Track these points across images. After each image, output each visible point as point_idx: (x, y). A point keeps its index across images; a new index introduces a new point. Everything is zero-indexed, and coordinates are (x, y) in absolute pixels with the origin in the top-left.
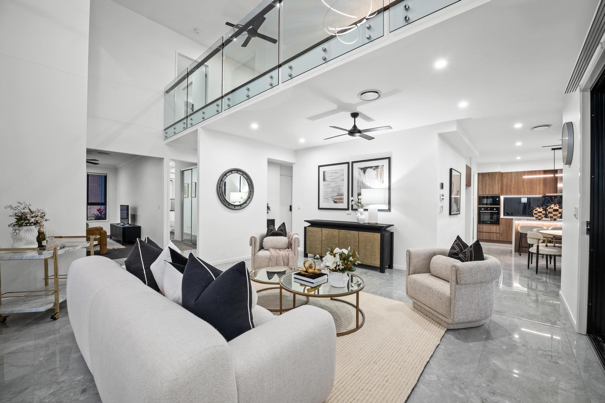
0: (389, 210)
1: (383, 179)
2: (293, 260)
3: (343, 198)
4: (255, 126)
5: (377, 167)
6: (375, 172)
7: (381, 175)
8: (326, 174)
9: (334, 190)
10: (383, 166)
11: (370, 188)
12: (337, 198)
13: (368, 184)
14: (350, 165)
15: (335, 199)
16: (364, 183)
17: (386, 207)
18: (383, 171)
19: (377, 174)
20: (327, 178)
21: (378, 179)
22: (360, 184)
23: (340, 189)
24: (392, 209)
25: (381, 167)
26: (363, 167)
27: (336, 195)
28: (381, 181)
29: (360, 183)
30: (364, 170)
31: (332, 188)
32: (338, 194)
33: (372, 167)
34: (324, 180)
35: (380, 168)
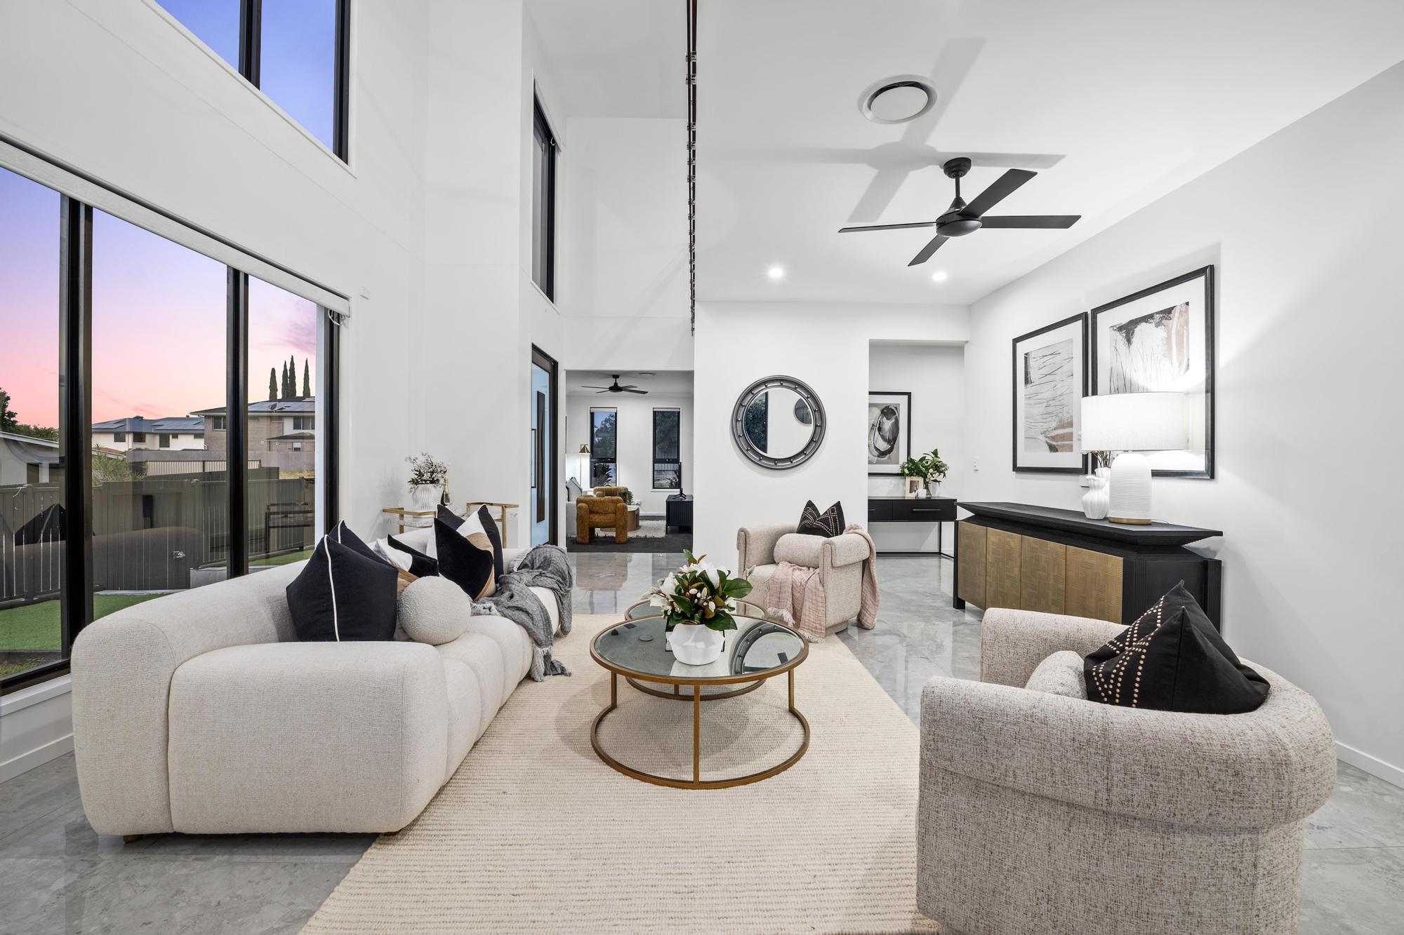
0: (1211, 473)
1: (1188, 355)
2: (814, 598)
3: (1072, 433)
4: (776, 273)
5: (1168, 312)
6: (1160, 333)
7: (1182, 341)
8: (1031, 363)
9: (1050, 410)
10: (1187, 304)
11: (1146, 391)
12: (1057, 435)
13: (1138, 378)
14: (1088, 321)
15: (1053, 438)
16: (1128, 377)
17: (1199, 464)
18: (1187, 326)
19: (1169, 339)
20: (1034, 375)
21: (1171, 358)
22: (1115, 382)
23: (1062, 406)
24: (1220, 470)
25: (1181, 311)
26: (1125, 321)
27: (1054, 424)
28: (1180, 364)
29: (1115, 379)
30: (1128, 329)
31: (1046, 404)
32: (1060, 421)
33: (1151, 316)
34: (1027, 381)
35: (1176, 313)
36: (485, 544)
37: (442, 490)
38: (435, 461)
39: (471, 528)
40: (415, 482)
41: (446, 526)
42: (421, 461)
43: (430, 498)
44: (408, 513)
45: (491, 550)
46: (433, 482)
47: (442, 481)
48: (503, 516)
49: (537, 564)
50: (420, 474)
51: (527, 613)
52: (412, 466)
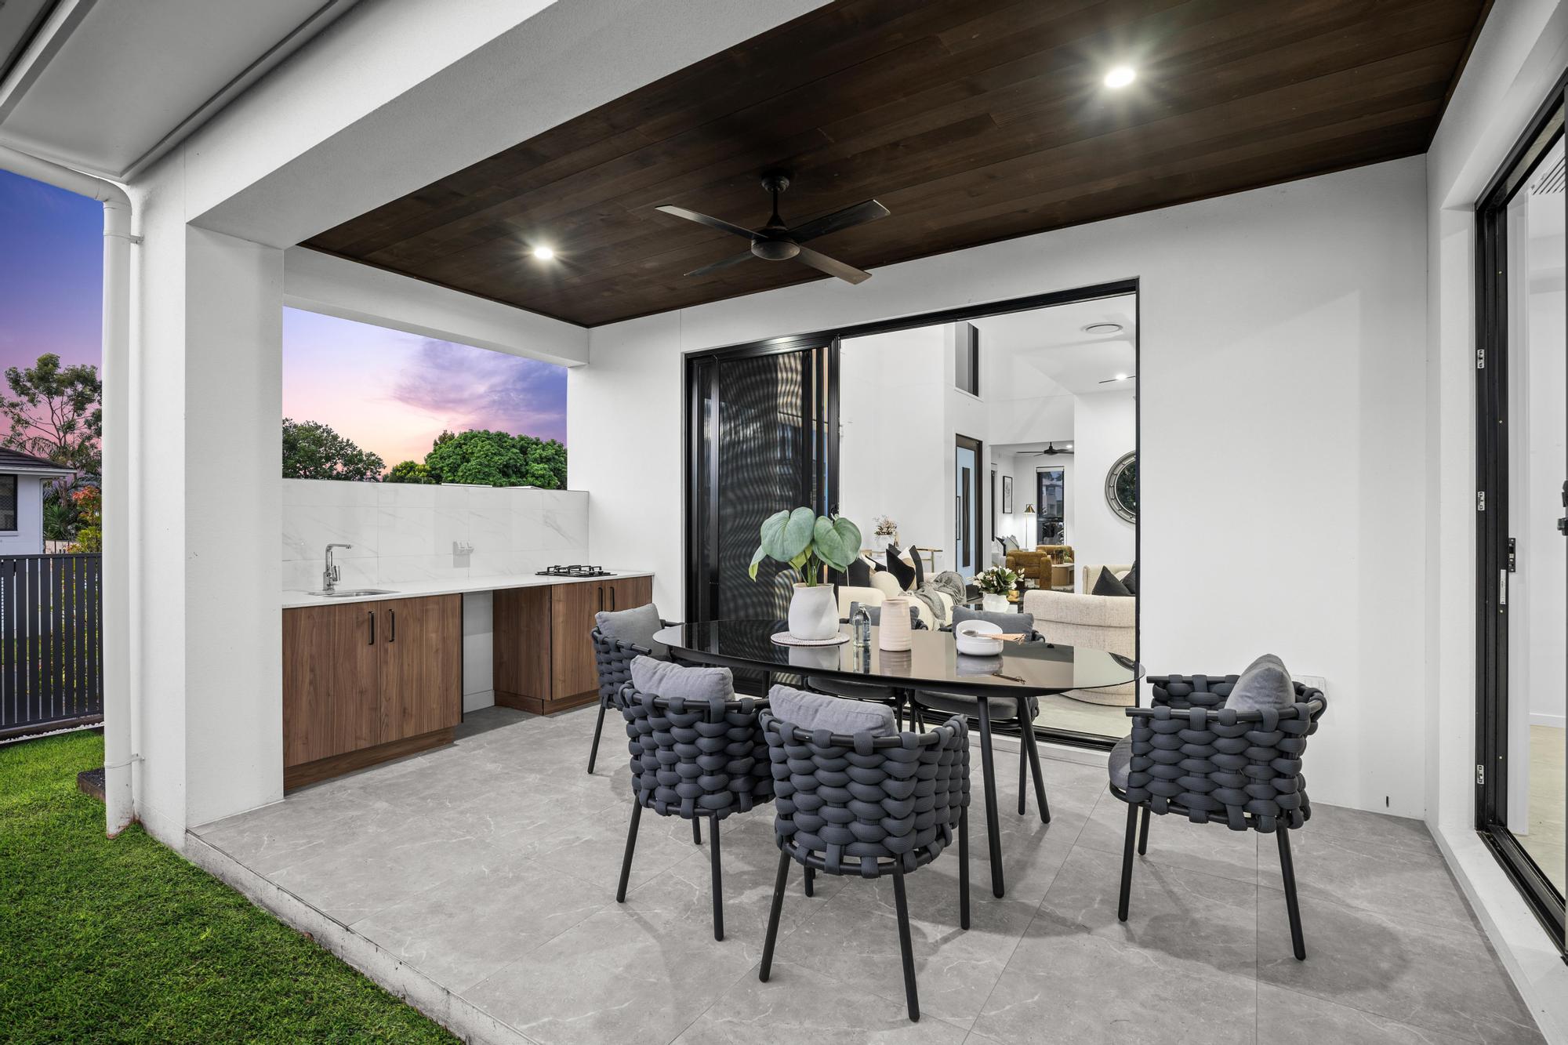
36: (912, 564)
37: (894, 539)
38: (890, 520)
39: (905, 556)
40: (878, 534)
41: (892, 554)
42: (882, 520)
43: (886, 542)
44: (874, 552)
45: (914, 567)
46: (888, 533)
47: (894, 533)
48: (932, 557)
49: (944, 581)
50: (881, 529)
51: (931, 599)
52: (877, 524)
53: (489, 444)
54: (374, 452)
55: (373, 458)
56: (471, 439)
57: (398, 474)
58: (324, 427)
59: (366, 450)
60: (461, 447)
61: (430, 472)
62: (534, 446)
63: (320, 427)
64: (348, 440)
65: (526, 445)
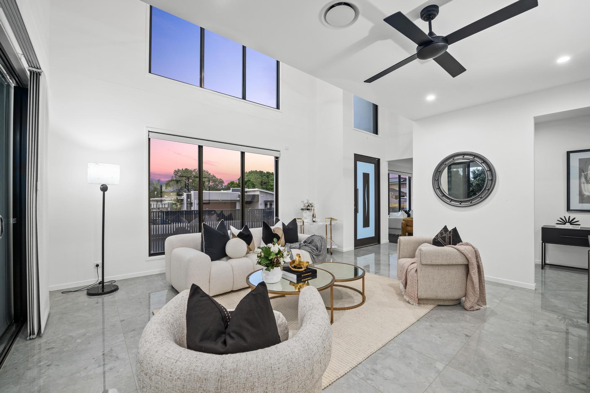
2: (412, 279)
40: (302, 209)
47: (312, 209)
50: (305, 207)
53: (256, 175)
54: (221, 179)
55: (221, 180)
56: (251, 173)
57: (229, 185)
58: (206, 171)
59: (219, 178)
60: (248, 176)
61: (238, 184)
62: (271, 175)
63: (205, 171)
64: (213, 175)
65: (269, 175)
